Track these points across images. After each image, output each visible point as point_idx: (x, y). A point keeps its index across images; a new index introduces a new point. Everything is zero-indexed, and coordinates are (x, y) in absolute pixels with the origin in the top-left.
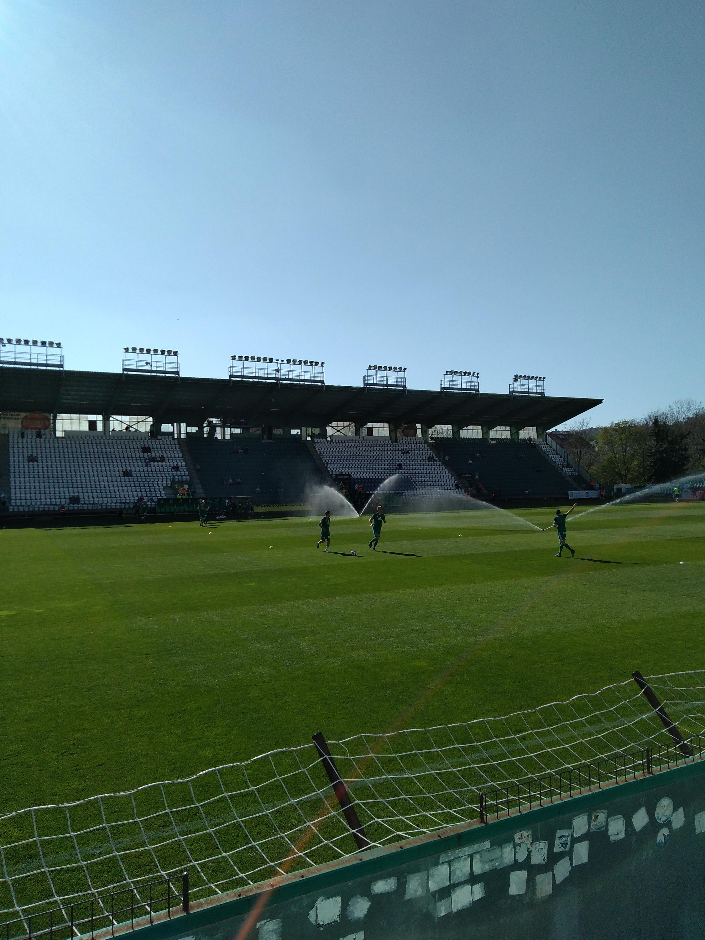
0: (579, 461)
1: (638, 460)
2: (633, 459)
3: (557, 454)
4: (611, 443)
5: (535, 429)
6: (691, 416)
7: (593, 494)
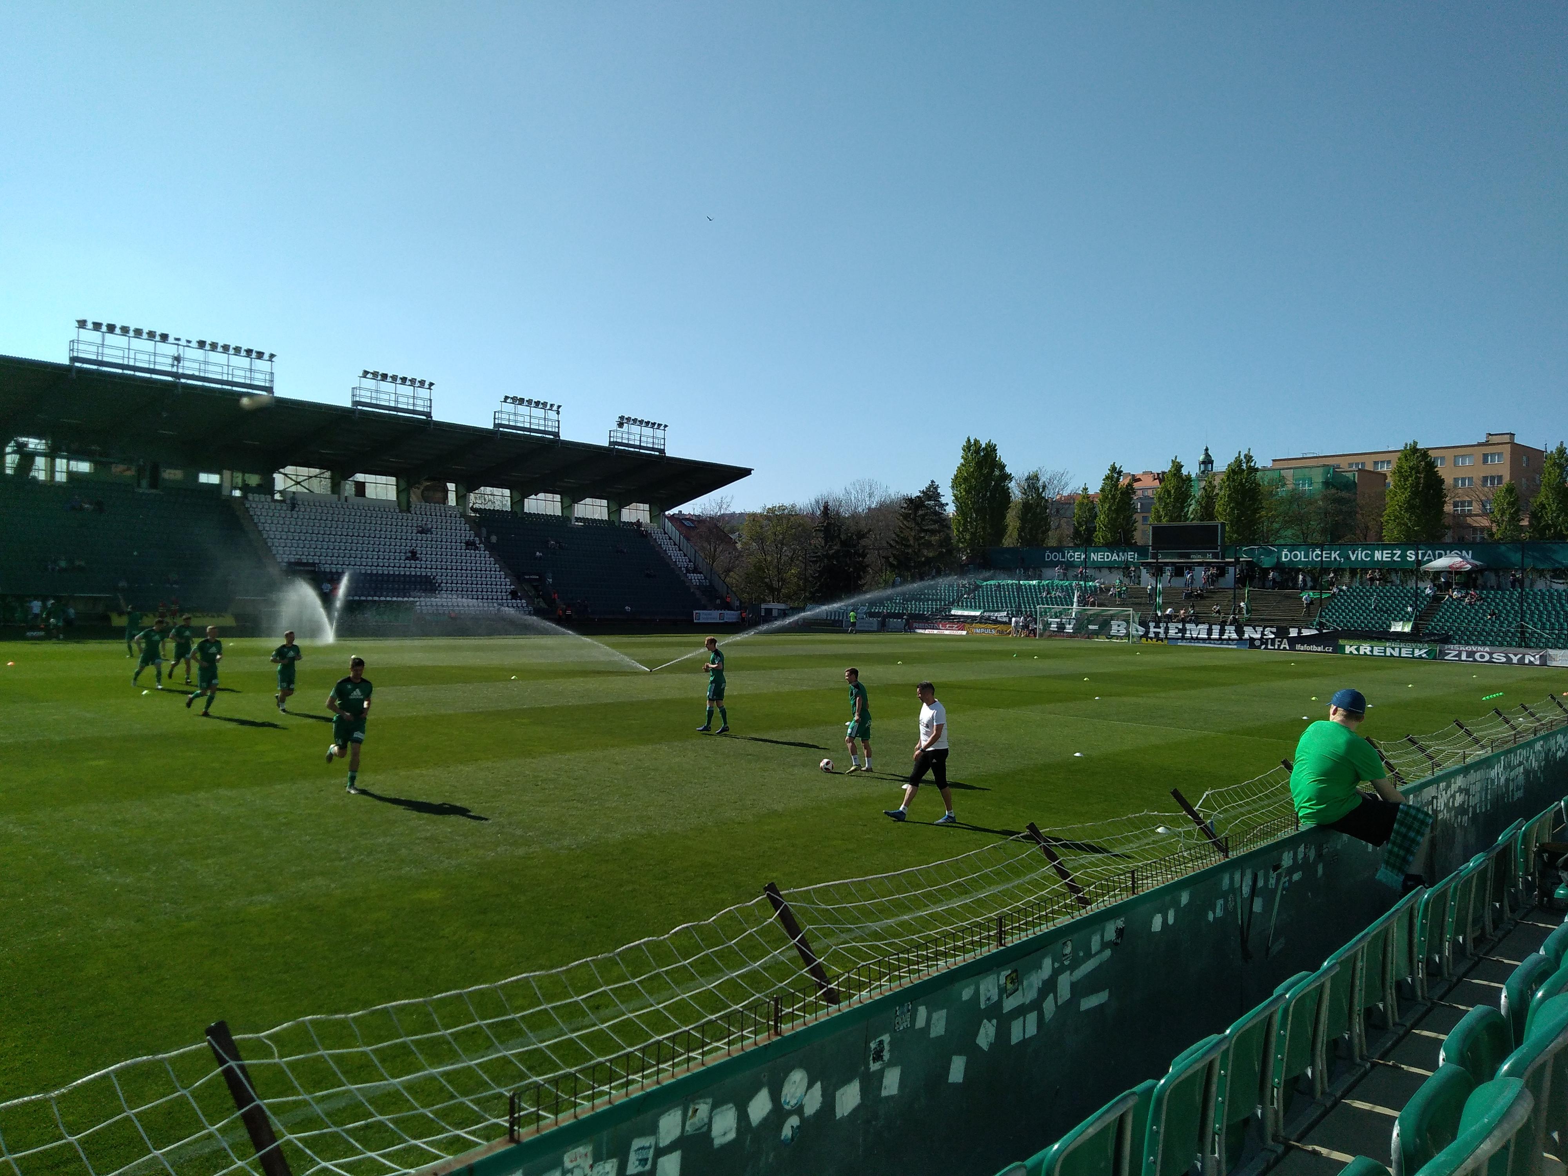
0: (713, 563)
1: (797, 566)
2: (791, 565)
3: (680, 550)
4: (760, 539)
5: (647, 507)
6: (873, 506)
7: (730, 616)
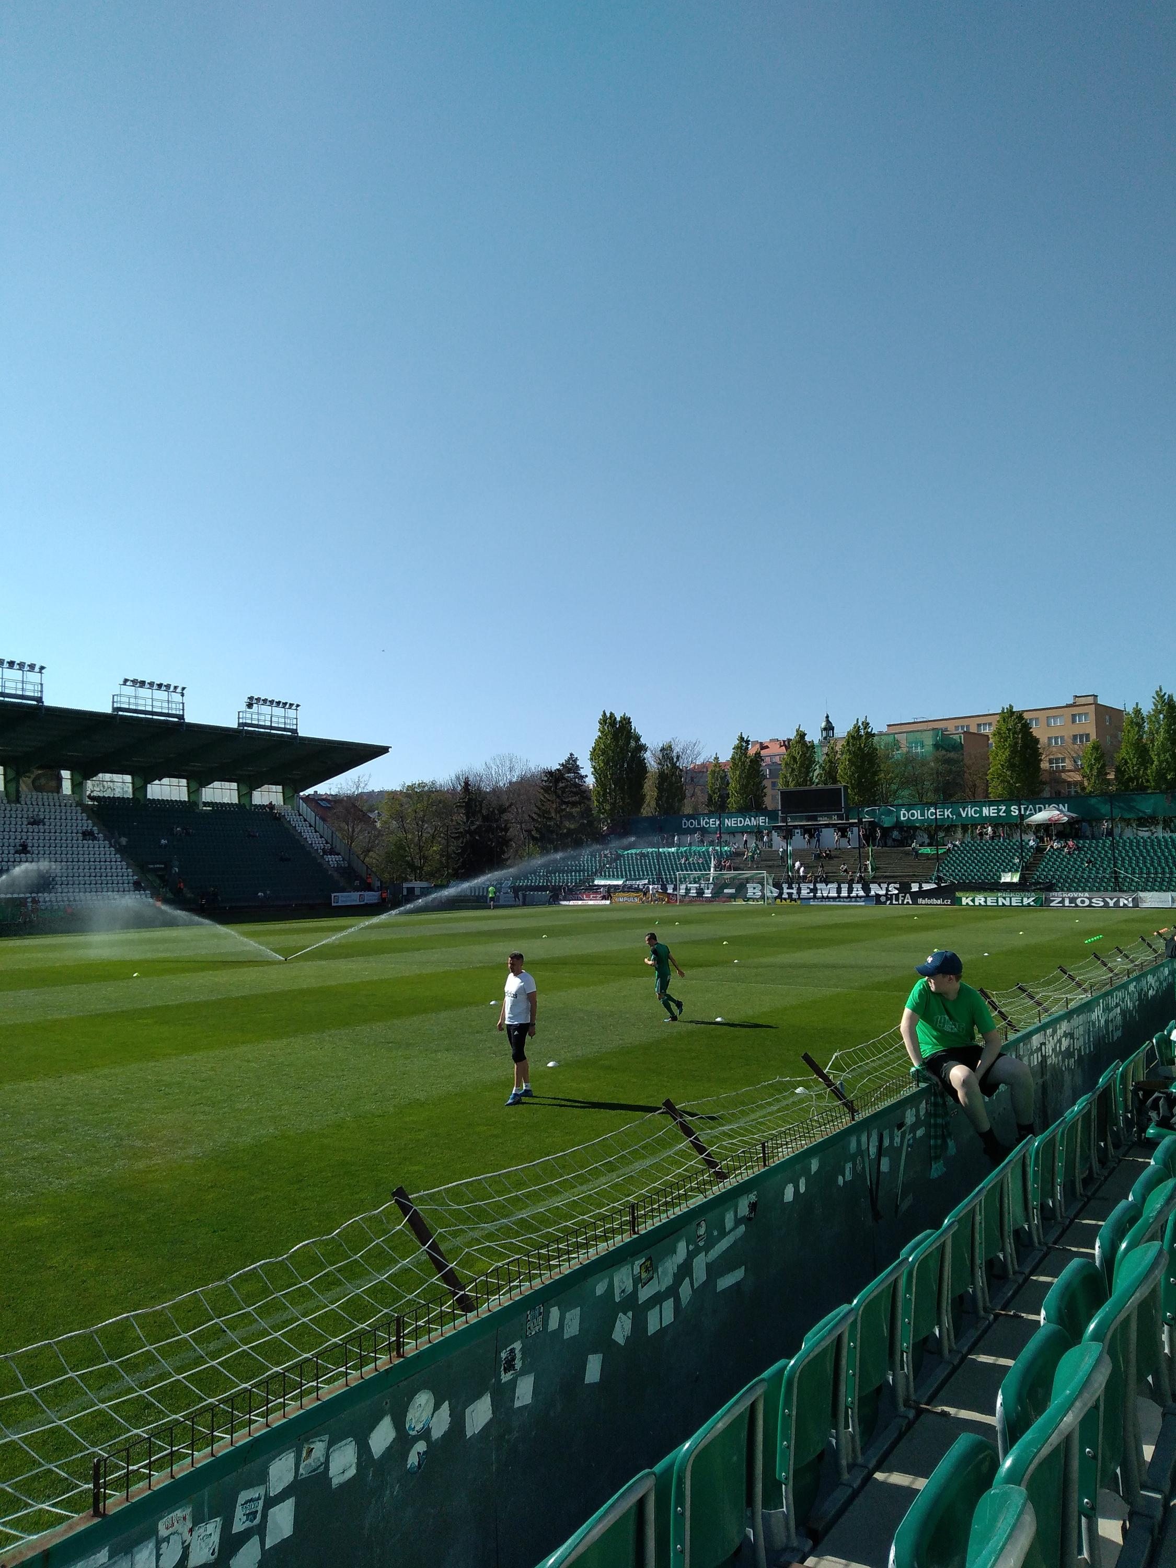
0: (351, 843)
1: (440, 843)
2: (432, 842)
3: (316, 832)
4: (400, 817)
5: (280, 788)
6: (514, 780)
7: (371, 897)
